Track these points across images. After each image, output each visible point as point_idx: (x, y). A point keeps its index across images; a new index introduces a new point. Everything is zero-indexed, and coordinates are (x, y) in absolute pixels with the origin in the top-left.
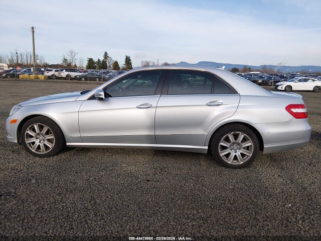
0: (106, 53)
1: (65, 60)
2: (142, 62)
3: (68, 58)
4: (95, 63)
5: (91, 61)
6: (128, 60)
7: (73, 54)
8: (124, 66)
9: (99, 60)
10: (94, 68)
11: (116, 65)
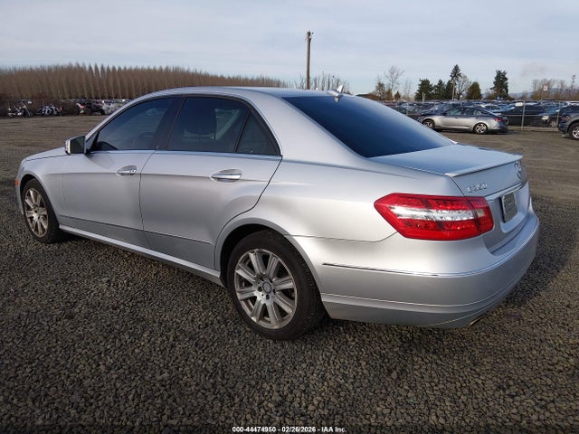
0: (456, 69)
1: (381, 86)
2: (535, 82)
3: (386, 82)
4: (432, 89)
5: (425, 85)
6: (501, 80)
7: (395, 74)
8: (491, 92)
9: (441, 82)
10: (429, 97)
11: (474, 90)
